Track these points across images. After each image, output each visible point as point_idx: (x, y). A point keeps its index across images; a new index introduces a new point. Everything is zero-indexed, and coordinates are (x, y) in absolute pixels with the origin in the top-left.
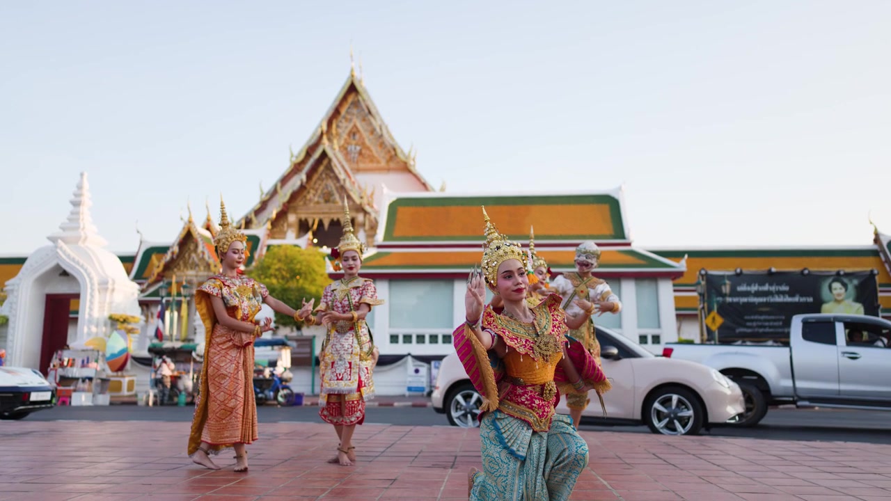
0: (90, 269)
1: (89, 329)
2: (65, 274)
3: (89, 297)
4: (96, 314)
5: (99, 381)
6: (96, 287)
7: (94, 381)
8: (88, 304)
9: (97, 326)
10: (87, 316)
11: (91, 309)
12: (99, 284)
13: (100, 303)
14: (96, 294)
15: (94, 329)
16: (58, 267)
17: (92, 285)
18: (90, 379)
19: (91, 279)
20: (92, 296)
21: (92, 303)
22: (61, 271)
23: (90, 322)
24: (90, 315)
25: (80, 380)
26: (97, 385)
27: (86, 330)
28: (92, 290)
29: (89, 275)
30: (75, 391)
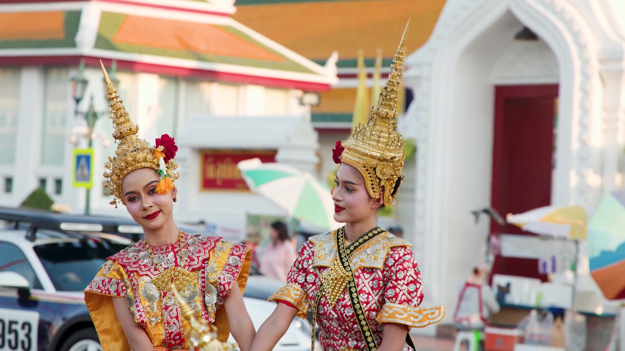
0: (580, 23)
1: (582, 177)
2: (527, 35)
3: (577, 96)
4: (597, 139)
5: (581, 319)
6: (595, 67)
7: (569, 318)
8: (576, 113)
9: (601, 170)
10: (575, 145)
11: (584, 127)
12: (602, 61)
13: (606, 109)
14: (596, 85)
15: (593, 180)
16: (510, 19)
17: (585, 62)
18: (558, 313)
19: (582, 47)
20: (586, 92)
21: (585, 110)
22: (519, 29)
23: (583, 159)
24: (583, 143)
25: (534, 313)
26: (575, 329)
27: (574, 180)
28: (586, 76)
29: (576, 35)
30: (522, 340)
